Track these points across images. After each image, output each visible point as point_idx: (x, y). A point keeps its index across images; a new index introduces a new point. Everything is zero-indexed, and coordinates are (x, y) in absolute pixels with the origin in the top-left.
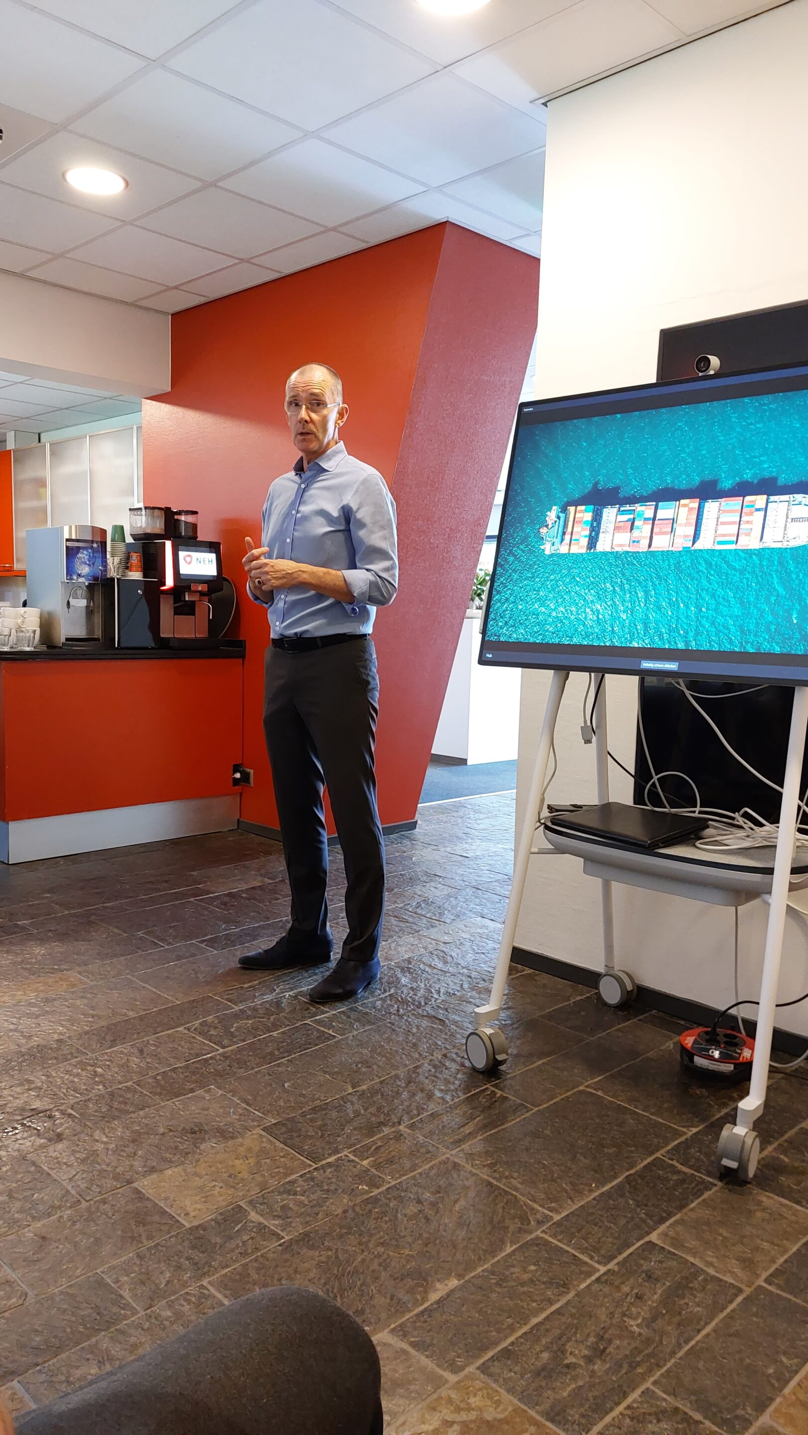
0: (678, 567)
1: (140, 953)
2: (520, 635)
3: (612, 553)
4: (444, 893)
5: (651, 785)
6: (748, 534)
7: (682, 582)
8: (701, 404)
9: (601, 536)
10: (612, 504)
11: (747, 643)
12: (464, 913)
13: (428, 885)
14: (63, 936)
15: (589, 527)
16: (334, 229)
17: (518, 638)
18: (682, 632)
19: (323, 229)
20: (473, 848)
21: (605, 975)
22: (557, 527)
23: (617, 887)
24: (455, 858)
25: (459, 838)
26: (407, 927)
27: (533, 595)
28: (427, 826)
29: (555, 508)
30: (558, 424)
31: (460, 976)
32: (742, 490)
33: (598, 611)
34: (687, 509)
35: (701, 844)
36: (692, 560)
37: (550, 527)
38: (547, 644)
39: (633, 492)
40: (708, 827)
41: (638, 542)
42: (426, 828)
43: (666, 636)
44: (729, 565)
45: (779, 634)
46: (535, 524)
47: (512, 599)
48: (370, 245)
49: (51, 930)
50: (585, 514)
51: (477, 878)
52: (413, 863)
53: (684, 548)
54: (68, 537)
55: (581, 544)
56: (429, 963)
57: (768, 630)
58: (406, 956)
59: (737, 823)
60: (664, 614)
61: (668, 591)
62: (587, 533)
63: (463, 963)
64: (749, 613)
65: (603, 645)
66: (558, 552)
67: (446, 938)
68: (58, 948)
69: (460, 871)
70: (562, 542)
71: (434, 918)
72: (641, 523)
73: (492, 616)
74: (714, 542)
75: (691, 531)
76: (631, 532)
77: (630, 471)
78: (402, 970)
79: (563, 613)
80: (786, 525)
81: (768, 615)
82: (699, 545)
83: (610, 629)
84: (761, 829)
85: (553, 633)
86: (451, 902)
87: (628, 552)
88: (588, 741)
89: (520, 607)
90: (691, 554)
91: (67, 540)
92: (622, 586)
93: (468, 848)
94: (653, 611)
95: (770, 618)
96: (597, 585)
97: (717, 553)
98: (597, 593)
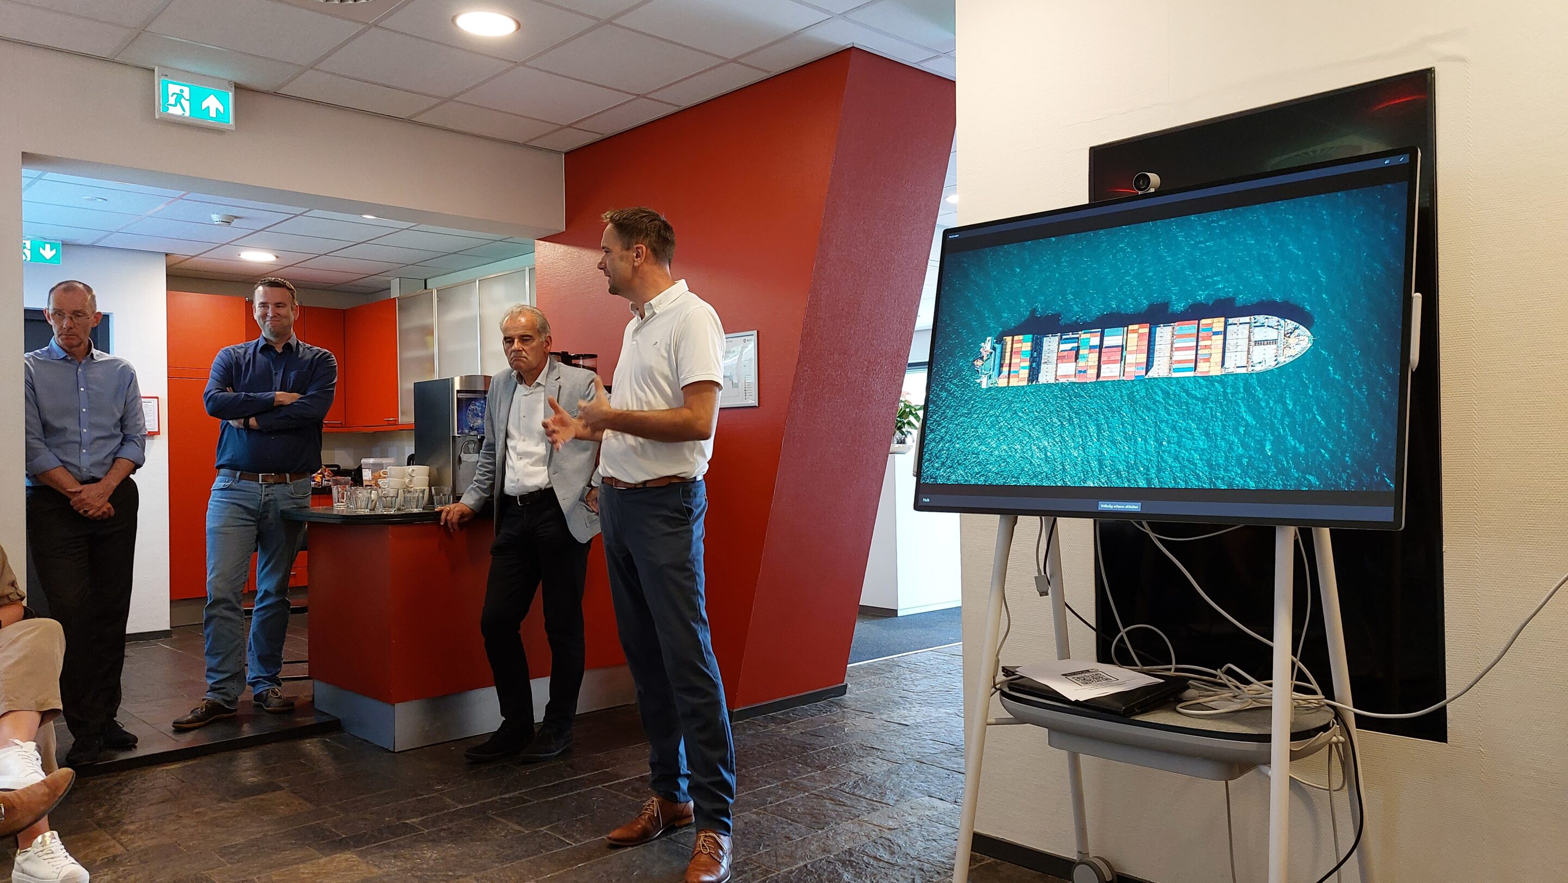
0: (1131, 396)
1: (544, 853)
2: (959, 476)
3: (1056, 385)
4: (884, 769)
5: (1119, 641)
6: (1207, 360)
7: (1137, 414)
8: (1143, 224)
9: (1043, 366)
10: (1054, 333)
11: (1217, 478)
12: (908, 792)
13: (864, 760)
14: (456, 837)
15: (1028, 358)
16: (735, 61)
17: (957, 481)
18: (1142, 469)
19: (723, 61)
20: (913, 714)
21: (1080, 863)
22: (993, 360)
23: (1085, 760)
24: (893, 726)
25: (896, 703)
26: (845, 811)
27: (971, 432)
28: (858, 690)
29: (988, 338)
30: (987, 250)
31: (910, 869)
32: (1196, 312)
33: (1045, 447)
34: (1136, 335)
35: (1181, 708)
36: (1147, 390)
37: (985, 359)
38: (990, 485)
39: (1074, 318)
40: (1188, 687)
41: (1085, 372)
42: (857, 692)
43: (1124, 474)
44: (1188, 394)
45: (1253, 468)
46: (968, 357)
47: (948, 438)
48: (772, 74)
49: (444, 829)
50: (1024, 344)
51: (920, 750)
52: (846, 734)
53: (1136, 377)
54: (459, 389)
55: (1021, 376)
56: (873, 854)
57: (1239, 463)
58: (847, 847)
59: (1220, 681)
60: (1120, 450)
61: (1122, 425)
62: (1027, 364)
63: (913, 853)
64: (1216, 446)
65: (1054, 485)
66: (996, 385)
67: (891, 823)
68: (452, 850)
69: (899, 742)
70: (999, 375)
71: (874, 799)
72: (1086, 351)
73: (926, 457)
74: (1170, 370)
75: (1143, 358)
76: (1076, 361)
77: (1070, 297)
78: (844, 863)
79: (1007, 452)
80: (1249, 348)
81: (1238, 447)
82: (1152, 374)
83: (1061, 467)
84: (1248, 687)
85: (997, 474)
86: (892, 779)
87: (1074, 383)
88: (1043, 593)
89: (957, 446)
90: (1146, 383)
91: (458, 392)
92: (1070, 420)
93: (907, 715)
94: (1108, 446)
95: (1241, 451)
96: (1042, 420)
97: (1175, 382)
98: (1043, 428)
